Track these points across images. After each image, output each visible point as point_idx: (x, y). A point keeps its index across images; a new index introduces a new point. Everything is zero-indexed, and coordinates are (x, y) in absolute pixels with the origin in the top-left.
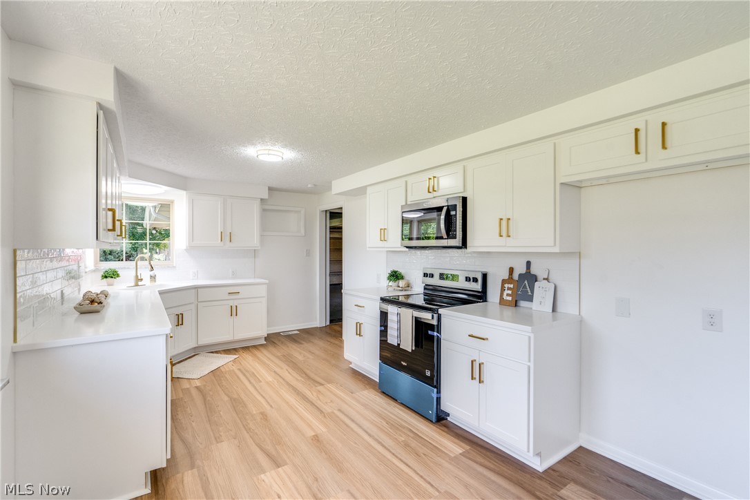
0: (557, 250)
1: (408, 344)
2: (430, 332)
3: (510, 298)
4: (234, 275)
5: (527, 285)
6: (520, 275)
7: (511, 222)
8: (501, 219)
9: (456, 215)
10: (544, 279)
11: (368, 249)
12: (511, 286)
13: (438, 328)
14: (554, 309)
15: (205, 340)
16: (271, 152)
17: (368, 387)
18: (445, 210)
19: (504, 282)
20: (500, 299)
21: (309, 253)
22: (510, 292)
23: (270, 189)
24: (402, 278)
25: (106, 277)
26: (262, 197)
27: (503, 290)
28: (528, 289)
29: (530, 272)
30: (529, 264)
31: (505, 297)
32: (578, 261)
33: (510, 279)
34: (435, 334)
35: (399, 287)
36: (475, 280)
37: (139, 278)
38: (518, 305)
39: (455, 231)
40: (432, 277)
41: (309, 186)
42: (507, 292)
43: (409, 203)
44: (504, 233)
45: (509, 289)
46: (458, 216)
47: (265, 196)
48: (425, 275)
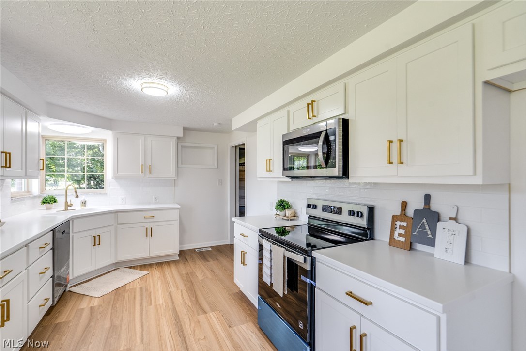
0: (478, 180)
1: (280, 288)
2: (303, 278)
3: (403, 239)
4: (157, 201)
5: (426, 226)
6: (416, 211)
7: (404, 144)
8: (391, 142)
9: (335, 140)
10: (451, 218)
11: (258, 179)
12: (405, 224)
13: (312, 274)
14: (467, 261)
15: (124, 257)
16: (152, 85)
17: (248, 319)
18: (323, 135)
19: (395, 218)
20: (390, 238)
21: (221, 182)
22: (403, 232)
23: (185, 129)
24: (290, 207)
25: (44, 203)
26: (178, 136)
27: (393, 228)
28: (428, 230)
29: (429, 209)
30: (427, 198)
31: (396, 236)
32: (507, 196)
33: (403, 216)
34: (308, 281)
35: (285, 216)
36: (360, 215)
37: (69, 203)
38: (413, 247)
39: (335, 158)
40: (316, 208)
41: (215, 124)
42: (398, 231)
43: (290, 132)
44: (395, 159)
45: (401, 227)
46: (337, 141)
47: (181, 135)
48: (309, 206)
